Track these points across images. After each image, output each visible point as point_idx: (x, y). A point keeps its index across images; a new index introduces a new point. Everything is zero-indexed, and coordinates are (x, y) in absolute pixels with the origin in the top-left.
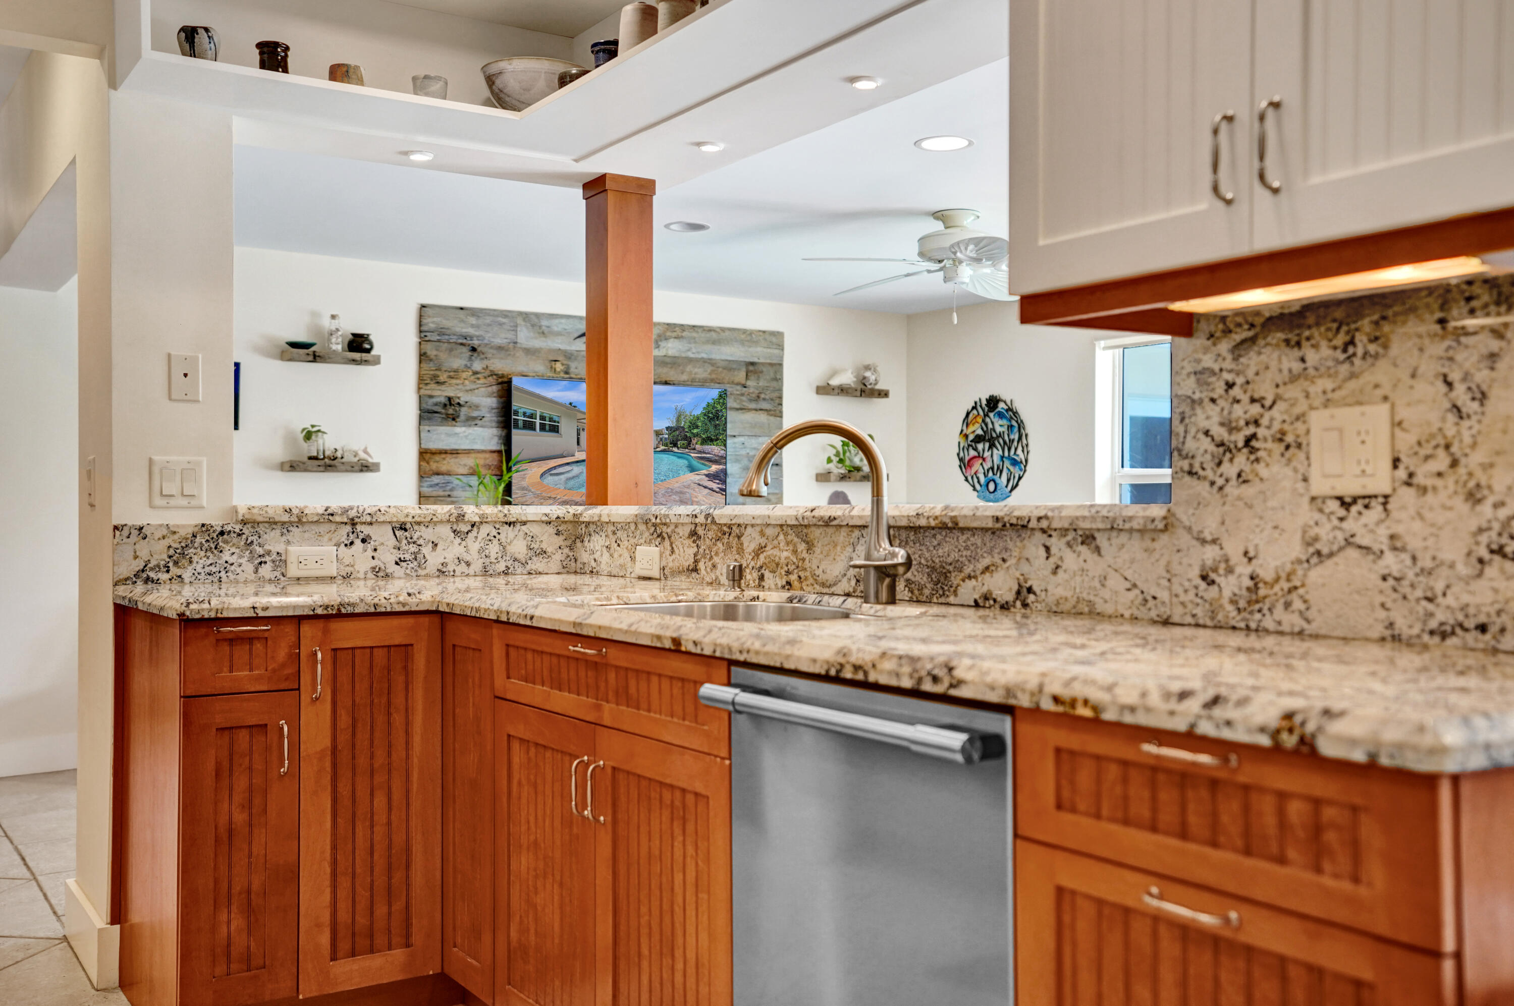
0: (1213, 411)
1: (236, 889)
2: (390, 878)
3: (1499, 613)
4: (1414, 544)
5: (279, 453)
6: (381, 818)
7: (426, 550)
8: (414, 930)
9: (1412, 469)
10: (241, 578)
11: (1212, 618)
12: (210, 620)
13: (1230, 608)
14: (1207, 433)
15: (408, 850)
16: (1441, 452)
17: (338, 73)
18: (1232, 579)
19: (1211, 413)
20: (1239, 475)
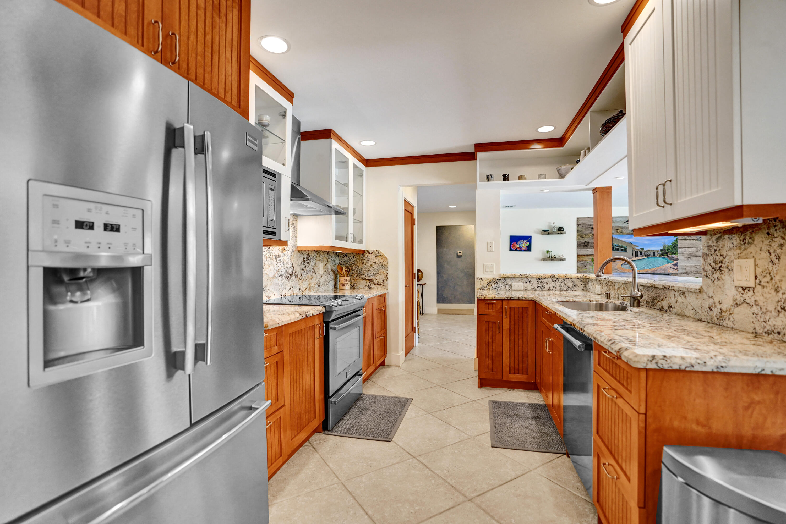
0: (711, 257)
1: (489, 355)
2: (523, 359)
3: (783, 329)
4: (761, 303)
5: (541, 257)
6: (521, 345)
7: (545, 284)
8: (529, 371)
9: (760, 280)
10: (502, 289)
11: (711, 320)
12: (483, 299)
13: (715, 318)
14: (710, 264)
15: (527, 353)
16: (768, 275)
17: (521, 178)
18: (716, 309)
19: (711, 259)
20: (718, 278)
